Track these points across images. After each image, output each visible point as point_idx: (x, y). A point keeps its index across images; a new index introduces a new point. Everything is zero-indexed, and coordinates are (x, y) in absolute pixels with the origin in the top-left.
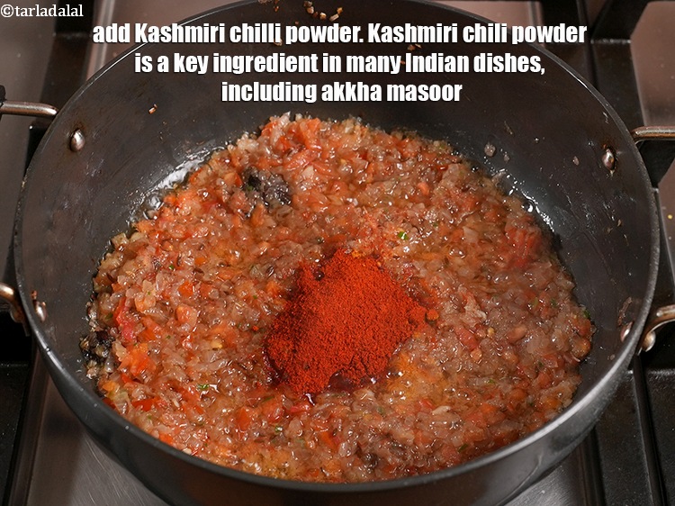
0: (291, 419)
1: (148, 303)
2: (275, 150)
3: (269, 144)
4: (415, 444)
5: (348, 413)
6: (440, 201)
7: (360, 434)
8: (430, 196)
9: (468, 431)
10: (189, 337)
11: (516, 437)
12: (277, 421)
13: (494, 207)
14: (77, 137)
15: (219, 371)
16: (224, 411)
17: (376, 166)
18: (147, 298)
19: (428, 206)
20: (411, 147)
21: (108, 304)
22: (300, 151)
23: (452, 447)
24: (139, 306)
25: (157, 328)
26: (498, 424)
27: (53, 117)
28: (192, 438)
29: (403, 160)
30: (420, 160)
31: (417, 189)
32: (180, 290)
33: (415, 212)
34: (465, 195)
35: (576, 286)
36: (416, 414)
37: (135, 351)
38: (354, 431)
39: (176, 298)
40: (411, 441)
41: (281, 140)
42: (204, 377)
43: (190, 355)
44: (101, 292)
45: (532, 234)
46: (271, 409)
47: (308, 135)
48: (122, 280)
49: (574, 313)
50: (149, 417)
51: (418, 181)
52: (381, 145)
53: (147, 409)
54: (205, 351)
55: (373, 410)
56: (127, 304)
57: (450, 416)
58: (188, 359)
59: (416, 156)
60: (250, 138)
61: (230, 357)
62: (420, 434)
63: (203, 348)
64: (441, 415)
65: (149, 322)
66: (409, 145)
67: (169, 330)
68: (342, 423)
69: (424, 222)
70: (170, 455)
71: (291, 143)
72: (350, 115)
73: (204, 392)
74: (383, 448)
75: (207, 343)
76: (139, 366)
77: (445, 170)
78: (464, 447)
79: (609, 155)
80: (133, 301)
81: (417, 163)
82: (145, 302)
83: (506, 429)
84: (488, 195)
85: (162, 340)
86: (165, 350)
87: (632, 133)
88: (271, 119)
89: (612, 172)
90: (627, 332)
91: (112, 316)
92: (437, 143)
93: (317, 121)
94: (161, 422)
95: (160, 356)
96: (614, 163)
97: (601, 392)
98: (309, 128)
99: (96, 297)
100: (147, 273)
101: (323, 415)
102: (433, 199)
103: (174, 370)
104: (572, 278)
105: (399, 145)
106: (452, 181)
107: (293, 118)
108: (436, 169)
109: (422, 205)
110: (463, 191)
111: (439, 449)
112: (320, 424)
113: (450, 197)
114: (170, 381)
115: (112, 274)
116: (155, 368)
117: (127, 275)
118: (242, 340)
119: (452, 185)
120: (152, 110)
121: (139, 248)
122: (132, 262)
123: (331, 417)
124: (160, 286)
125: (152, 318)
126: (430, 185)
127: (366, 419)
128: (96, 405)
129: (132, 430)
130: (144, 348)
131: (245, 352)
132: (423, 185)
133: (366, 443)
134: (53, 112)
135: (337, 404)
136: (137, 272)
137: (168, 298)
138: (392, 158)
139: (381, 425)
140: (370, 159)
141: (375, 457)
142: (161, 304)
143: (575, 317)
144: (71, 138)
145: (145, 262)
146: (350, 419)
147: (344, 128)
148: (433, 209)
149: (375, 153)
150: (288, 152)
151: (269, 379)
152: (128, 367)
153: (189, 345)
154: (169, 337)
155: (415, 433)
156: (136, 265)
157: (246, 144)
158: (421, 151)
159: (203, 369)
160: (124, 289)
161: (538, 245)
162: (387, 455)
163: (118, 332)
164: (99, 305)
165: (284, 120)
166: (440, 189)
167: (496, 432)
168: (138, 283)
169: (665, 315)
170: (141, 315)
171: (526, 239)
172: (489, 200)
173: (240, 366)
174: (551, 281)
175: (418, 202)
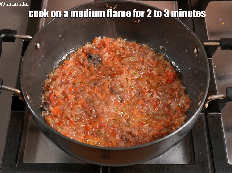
0: (102, 128)
1: (59, 94)
2: (97, 47)
3: (95, 45)
4: (138, 135)
5: (119, 126)
6: (146, 63)
7: (122, 132)
9: (154, 131)
10: (71, 104)
11: (168, 133)
12: (98, 128)
14: (38, 45)
15: (80, 114)
16: (82, 126)
17: (127, 52)
18: (59, 92)
19: (143, 64)
20: (137, 47)
21: (47, 94)
22: (104, 48)
23: (149, 136)
24: (57, 95)
25: (62, 101)
26: (163, 129)
27: (31, 39)
28: (73, 134)
29: (135, 50)
31: (139, 59)
32: (69, 90)
33: (139, 66)
35: (186, 88)
36: (138, 126)
37: (55, 108)
38: (120, 131)
39: (67, 92)
40: (137, 134)
41: (99, 44)
42: (76, 116)
43: (72, 109)
44: (45, 90)
45: (173, 73)
46: (96, 125)
47: (107, 43)
48: (52, 87)
49: (186, 96)
50: (60, 128)
51: (140, 57)
52: (128, 46)
53: (59, 125)
54: (76, 108)
55: (126, 125)
56: (53, 94)
57: (149, 127)
59: (139, 49)
60: (89, 43)
61: (83, 110)
62: (140, 132)
63: (76, 107)
64: (146, 127)
65: (60, 99)
66: (137, 46)
67: (65, 102)
68: (117, 128)
69: (141, 69)
70: (67, 139)
71: (101, 45)
72: (119, 37)
73: (76, 120)
74: (129, 136)
76: (57, 112)
77: (148, 53)
78: (153, 136)
79: (196, 50)
80: (55, 93)
81: (139, 51)
83: (165, 131)
84: (161, 61)
85: (63, 105)
86: (65, 108)
87: (203, 44)
88: (96, 38)
89: (197, 55)
90: (200, 103)
91: (49, 97)
93: (109, 38)
94: (64, 129)
95: (63, 110)
96: (197, 52)
97: (192, 121)
98: (107, 41)
99: (44, 92)
100: (59, 85)
101: (111, 127)
102: (144, 62)
103: (67, 114)
104: (185, 86)
105: (134, 46)
106: (150, 57)
107: (102, 38)
108: (145, 53)
109: (141, 64)
110: (154, 60)
111: (145, 137)
112: (110, 129)
113: (149, 62)
114: (66, 117)
115: (49, 85)
116: (61, 113)
117: (53, 85)
118: (87, 105)
119: (150, 58)
120: (60, 36)
121: (56, 77)
122: (55, 81)
123: (114, 127)
124: (63, 89)
126: (143, 58)
127: (124, 128)
129: (56, 132)
130: (58, 107)
131: (88, 108)
132: (141, 58)
133: (124, 135)
134: (30, 37)
135: (115, 124)
136: (56, 84)
138: (132, 50)
139: (128, 130)
140: (125, 50)
141: (126, 139)
142: (64, 93)
143: (186, 98)
144: (36, 45)
145: (58, 82)
146: (119, 128)
147: (117, 40)
148: (144, 65)
149: (127, 49)
150: (101, 48)
152: (54, 113)
153: (71, 106)
154: (66, 104)
155: (138, 132)
156: (56, 82)
157: (88, 45)
158: (141, 48)
159: (76, 113)
160: (52, 90)
161: (175, 76)
162: (130, 139)
163: (50, 102)
164: (45, 94)
165: (99, 38)
166: (146, 59)
167: (162, 132)
168: (56, 88)
169: (211, 98)
170: (57, 97)
171: (172, 74)
172: (161, 62)
173: (87, 113)
174: (179, 87)
175: (139, 63)
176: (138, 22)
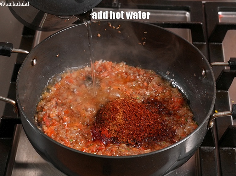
0: (99, 151)
1: (54, 115)
2: (97, 71)
3: (95, 69)
5: (118, 150)
6: (151, 88)
8: (148, 87)
10: (67, 126)
12: (94, 152)
13: (169, 91)
14: (35, 61)
15: (76, 136)
16: (78, 148)
17: (130, 77)
18: (54, 113)
19: (147, 90)
20: (142, 72)
21: (41, 115)
22: (105, 71)
24: (51, 116)
25: (57, 123)
27: (28, 54)
29: (139, 75)
30: (145, 75)
31: (143, 84)
32: (64, 112)
33: (142, 91)
34: (159, 87)
35: (194, 115)
37: (50, 128)
39: (63, 114)
41: (99, 68)
42: (71, 138)
43: (67, 131)
44: (39, 112)
45: (180, 99)
46: (93, 148)
47: (108, 66)
48: (46, 108)
51: (144, 82)
52: (132, 70)
54: (72, 130)
55: (125, 149)
56: (47, 115)
58: (66, 132)
59: (143, 74)
60: (89, 67)
61: (80, 132)
63: (71, 129)
65: (54, 121)
67: (60, 123)
68: (116, 152)
69: (145, 94)
71: (102, 69)
72: (122, 61)
73: (71, 142)
75: (73, 128)
76: (51, 133)
77: (153, 79)
79: (204, 71)
80: (49, 114)
81: (144, 76)
82: (53, 114)
84: (167, 87)
85: (58, 126)
86: (59, 129)
87: (211, 64)
88: (96, 61)
89: (205, 77)
91: (42, 119)
92: (150, 71)
93: (111, 62)
95: (57, 131)
96: (205, 74)
98: (108, 64)
99: (37, 113)
100: (54, 106)
101: (109, 150)
102: (149, 88)
103: (62, 134)
104: (193, 113)
105: (138, 71)
106: (155, 82)
107: (103, 61)
108: (150, 78)
109: (145, 89)
110: (158, 85)
112: (108, 152)
113: (154, 87)
114: (61, 137)
115: (43, 106)
116: (56, 134)
117: (48, 106)
118: (84, 128)
119: (155, 83)
120: (57, 56)
121: (52, 99)
122: (49, 102)
123: (112, 151)
124: (58, 110)
125: (55, 120)
126: (148, 84)
127: (123, 151)
130: (52, 128)
131: (85, 131)
132: (145, 83)
134: (28, 52)
135: (114, 147)
136: (51, 105)
137: (60, 114)
138: (135, 75)
139: (128, 153)
140: (128, 75)
142: (58, 116)
143: (193, 124)
144: (33, 61)
145: (53, 103)
147: (120, 65)
148: (148, 91)
149: (130, 73)
150: (101, 71)
151: (92, 139)
152: (47, 133)
153: (67, 128)
154: (60, 125)
156: (51, 103)
157: (88, 69)
158: (145, 73)
159: (71, 135)
160: (46, 110)
161: (182, 102)
163: (44, 123)
164: (38, 115)
165: (100, 62)
166: (151, 85)
168: (51, 109)
169: (216, 115)
170: (52, 119)
171: (178, 100)
172: (167, 89)
173: (83, 135)
174: (186, 113)
175: (143, 89)
176: (144, 44)
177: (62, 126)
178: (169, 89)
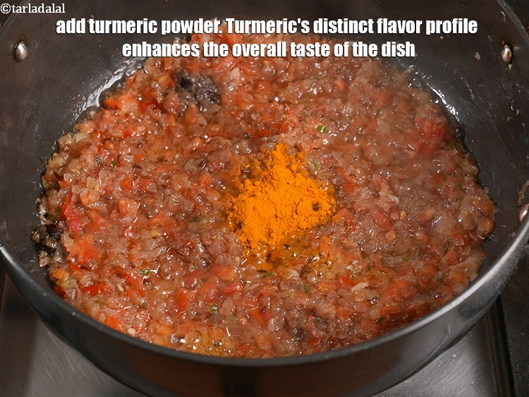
0: (225, 299)
1: (92, 198)
4: (336, 318)
5: (276, 291)
6: (355, 96)
7: (288, 311)
8: (346, 89)
9: (384, 305)
10: (130, 228)
11: (428, 310)
12: (212, 301)
13: (405, 100)
14: (21, 48)
15: (158, 257)
16: (164, 293)
17: (296, 66)
18: (91, 193)
19: (345, 101)
21: (56, 199)
23: (370, 320)
24: (84, 201)
25: (102, 220)
26: (411, 298)
28: (136, 319)
29: (321, 60)
31: (334, 86)
32: (122, 185)
33: (332, 106)
34: (378, 90)
35: (480, 171)
36: (337, 291)
37: (81, 242)
38: (282, 307)
39: (118, 192)
40: (333, 316)
42: (145, 263)
43: (132, 244)
44: (50, 189)
45: (439, 124)
46: (207, 290)
47: (234, 39)
48: (68, 178)
49: (478, 195)
50: (97, 302)
51: (335, 79)
53: (94, 294)
54: (146, 240)
55: (298, 288)
56: (74, 199)
57: (367, 292)
58: (130, 248)
61: (168, 244)
62: (341, 309)
63: (143, 237)
64: (360, 292)
65: (93, 215)
67: (111, 221)
68: (271, 300)
69: (341, 116)
70: (113, 338)
73: (145, 277)
74: (309, 322)
75: (147, 233)
76: (86, 255)
77: (359, 67)
78: (382, 319)
79: (507, 50)
80: (78, 196)
81: (333, 62)
82: (90, 196)
83: (418, 302)
85: (106, 231)
86: (109, 240)
89: (510, 66)
90: (525, 213)
91: (60, 210)
94: (107, 306)
95: (105, 245)
96: (512, 57)
97: (503, 268)
99: (44, 193)
100: (90, 170)
101: (254, 294)
102: (349, 95)
103: (117, 258)
104: (477, 166)
106: (366, 78)
108: (350, 67)
109: (339, 101)
110: (376, 86)
111: (359, 322)
112: (251, 302)
113: (364, 92)
114: (114, 268)
115: (59, 172)
116: (100, 256)
117: (72, 173)
118: (179, 229)
119: (365, 81)
121: (83, 147)
122: (77, 161)
123: (261, 295)
124: (103, 182)
125: (96, 210)
126: (346, 81)
127: (292, 296)
128: (45, 294)
129: (79, 316)
130: (89, 239)
131: (182, 240)
132: (339, 83)
133: (293, 319)
135: (266, 284)
136: (81, 170)
137: (111, 193)
139: (306, 301)
140: (290, 60)
141: (301, 331)
142: (105, 198)
143: (480, 198)
144: (15, 49)
145: (89, 160)
146: (278, 297)
148: (349, 104)
151: (204, 263)
152: (76, 257)
153: (130, 234)
154: (112, 228)
155: (337, 308)
156: (80, 163)
159: (144, 256)
160: (70, 185)
161: (445, 134)
162: (312, 329)
163: (66, 225)
164: (47, 200)
166: (355, 86)
167: (410, 305)
168: (83, 180)
170: (86, 209)
171: (434, 128)
172: (400, 94)
173: (178, 253)
174: (458, 166)
175: (335, 98)
177: (116, 228)
178: (405, 95)
